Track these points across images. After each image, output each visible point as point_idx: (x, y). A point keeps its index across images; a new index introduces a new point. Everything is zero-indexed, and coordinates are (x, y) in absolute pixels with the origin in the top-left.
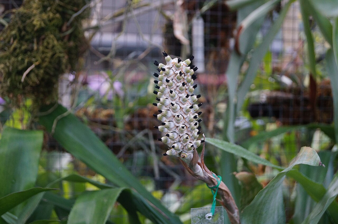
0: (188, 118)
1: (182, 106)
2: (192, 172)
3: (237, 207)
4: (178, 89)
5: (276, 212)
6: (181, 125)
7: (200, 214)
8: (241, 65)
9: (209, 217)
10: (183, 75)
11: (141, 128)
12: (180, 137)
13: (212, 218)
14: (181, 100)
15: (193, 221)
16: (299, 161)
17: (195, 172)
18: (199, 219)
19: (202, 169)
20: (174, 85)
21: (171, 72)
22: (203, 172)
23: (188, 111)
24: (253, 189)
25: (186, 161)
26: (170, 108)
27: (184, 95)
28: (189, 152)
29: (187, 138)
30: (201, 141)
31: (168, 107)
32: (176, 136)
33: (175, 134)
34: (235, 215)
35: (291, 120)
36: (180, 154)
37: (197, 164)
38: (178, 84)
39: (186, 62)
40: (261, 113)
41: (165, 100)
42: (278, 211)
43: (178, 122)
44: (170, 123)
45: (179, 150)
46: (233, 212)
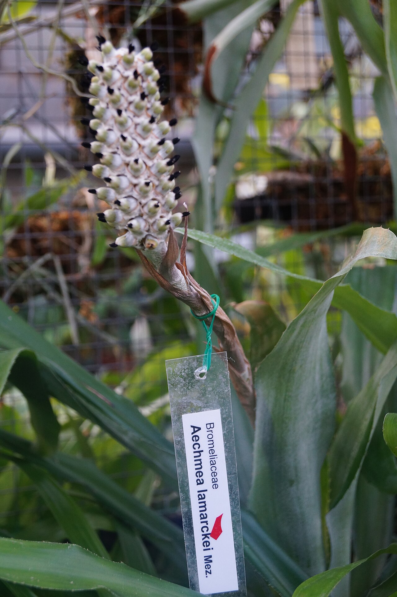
0: (155, 166)
1: (143, 143)
2: (165, 283)
3: (247, 360)
4: (132, 108)
5: (318, 367)
6: (142, 181)
7: (183, 371)
8: (218, 123)
9: (202, 375)
10: (139, 78)
11: (39, 252)
12: (143, 207)
13: (207, 375)
14: (139, 130)
15: (172, 385)
16: (365, 253)
17: (171, 283)
18: (182, 380)
19: (183, 277)
20: (123, 100)
21: (116, 75)
22: (186, 281)
23: (154, 152)
24: (269, 331)
25: (154, 257)
26: (118, 148)
27: (144, 120)
28: (160, 236)
29: (157, 206)
30: (183, 213)
31: (114, 146)
32: (133, 204)
33: (132, 200)
34: (244, 376)
35: (313, 222)
36: (143, 242)
37: (175, 266)
38: (131, 99)
39: (142, 55)
40: (258, 212)
41: (107, 133)
42: (321, 365)
43: (136, 173)
44: (120, 179)
45: (141, 233)
46: (241, 370)
